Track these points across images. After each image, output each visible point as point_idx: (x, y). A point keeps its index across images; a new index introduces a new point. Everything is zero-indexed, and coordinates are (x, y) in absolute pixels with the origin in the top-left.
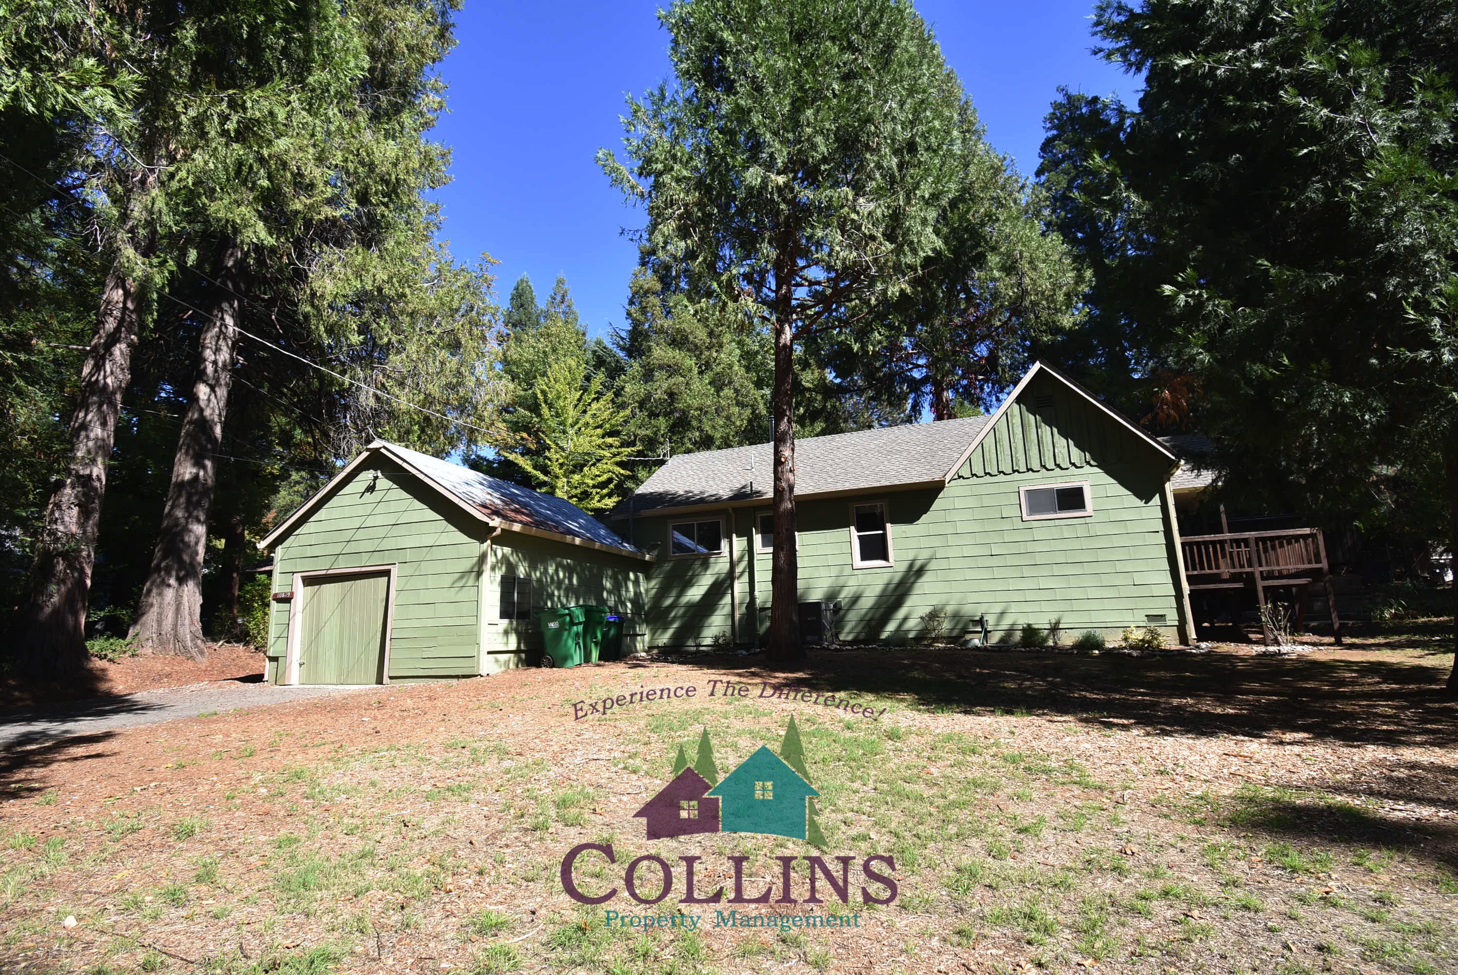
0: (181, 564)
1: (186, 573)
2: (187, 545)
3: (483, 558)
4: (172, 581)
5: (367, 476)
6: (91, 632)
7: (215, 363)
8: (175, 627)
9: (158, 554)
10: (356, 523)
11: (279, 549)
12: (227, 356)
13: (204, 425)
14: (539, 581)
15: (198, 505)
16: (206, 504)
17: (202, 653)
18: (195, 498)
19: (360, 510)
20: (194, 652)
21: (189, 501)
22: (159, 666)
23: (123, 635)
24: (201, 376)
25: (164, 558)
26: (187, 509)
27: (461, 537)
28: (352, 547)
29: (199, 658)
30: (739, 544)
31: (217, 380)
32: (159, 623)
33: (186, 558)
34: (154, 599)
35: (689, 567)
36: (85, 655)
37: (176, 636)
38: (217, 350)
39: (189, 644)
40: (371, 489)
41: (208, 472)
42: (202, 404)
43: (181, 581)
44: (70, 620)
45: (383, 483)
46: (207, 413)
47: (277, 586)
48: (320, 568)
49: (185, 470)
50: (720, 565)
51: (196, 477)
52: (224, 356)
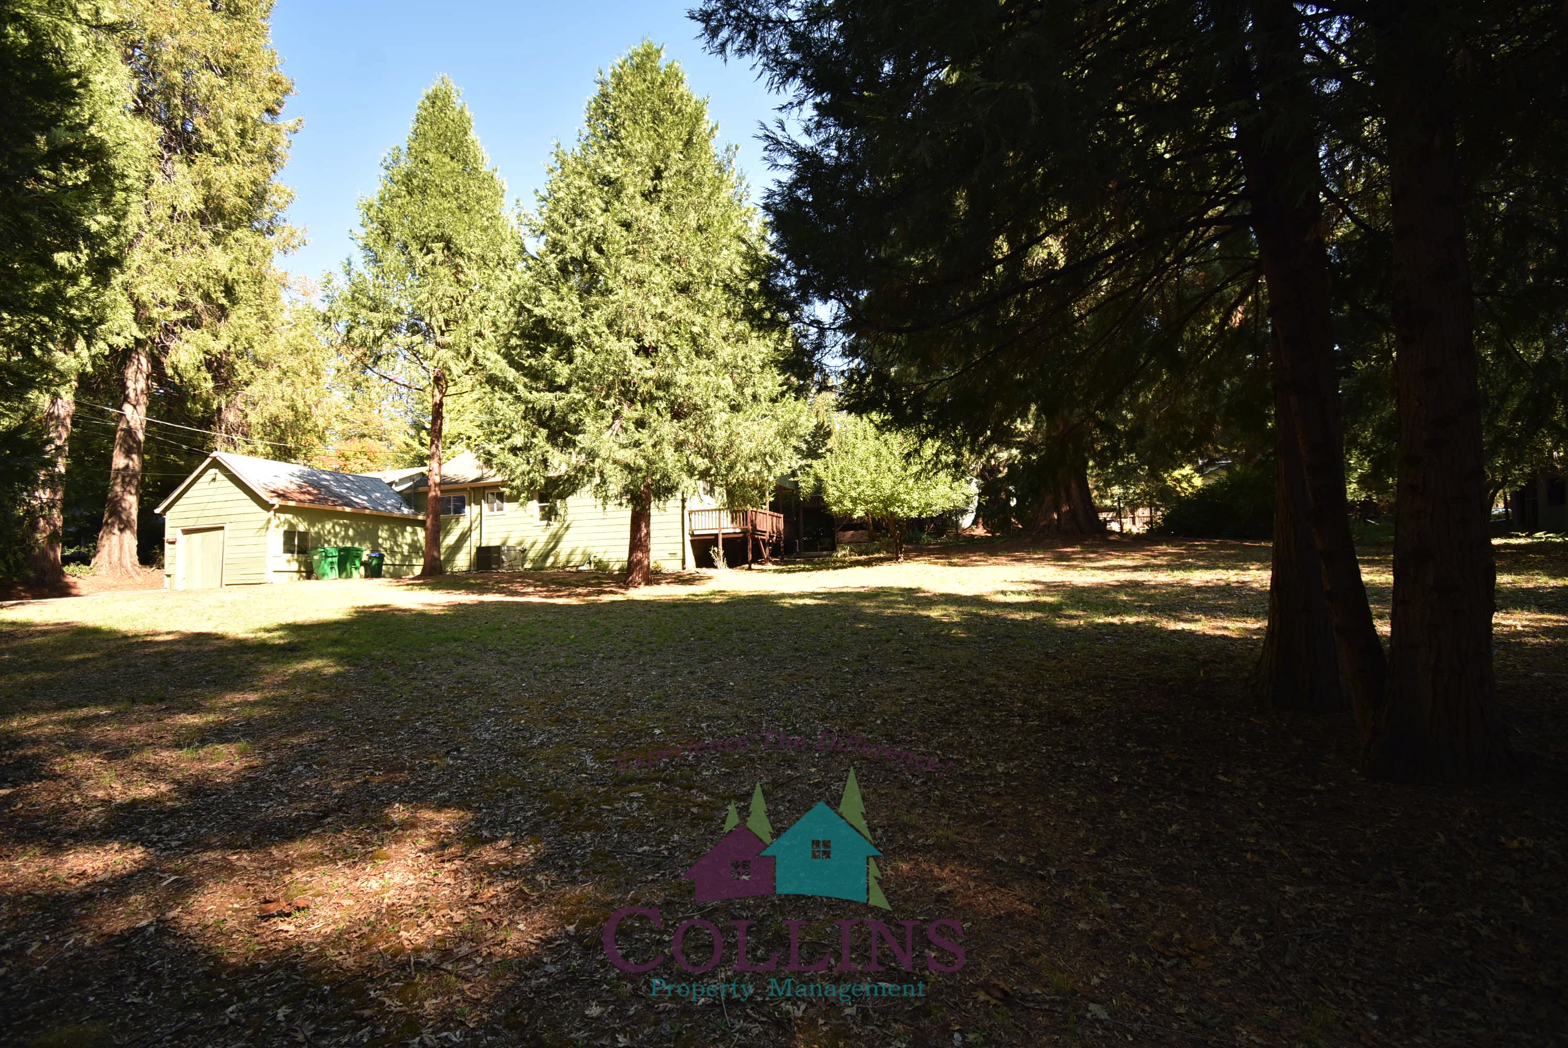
0: (120, 519)
1: (125, 526)
2: (125, 509)
3: (269, 521)
4: (116, 531)
5: (212, 472)
6: (67, 560)
7: (135, 390)
8: (120, 559)
9: (106, 515)
10: (207, 499)
11: (168, 513)
12: (144, 386)
13: (129, 432)
14: (318, 533)
15: (130, 483)
16: (135, 482)
17: (138, 574)
18: (127, 479)
19: (211, 492)
20: (133, 574)
21: (123, 481)
22: (110, 581)
23: (89, 564)
24: (126, 399)
25: (110, 517)
26: (123, 486)
27: (259, 509)
28: (206, 513)
29: (137, 578)
30: (475, 508)
31: (138, 401)
32: (109, 556)
33: (124, 517)
34: (105, 542)
35: (449, 523)
36: (63, 574)
37: (121, 565)
38: (136, 381)
39: (130, 569)
40: (214, 480)
41: (135, 463)
42: (128, 418)
43: (121, 530)
44: (52, 555)
45: (220, 476)
46: (132, 424)
47: (168, 535)
48: (191, 525)
49: (119, 461)
50: (464, 524)
51: (127, 466)
52: (142, 384)
